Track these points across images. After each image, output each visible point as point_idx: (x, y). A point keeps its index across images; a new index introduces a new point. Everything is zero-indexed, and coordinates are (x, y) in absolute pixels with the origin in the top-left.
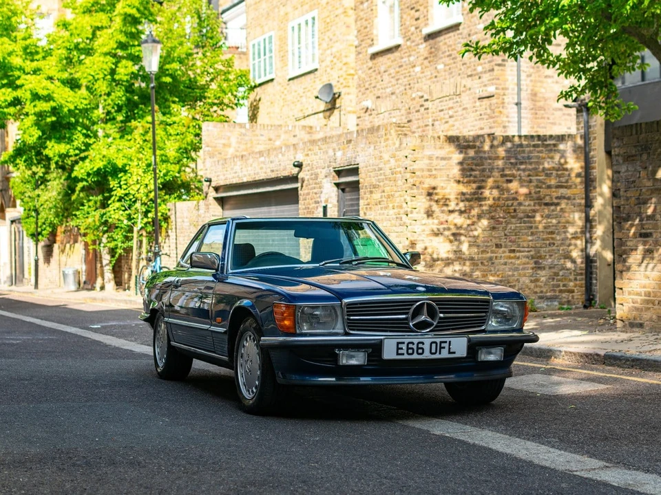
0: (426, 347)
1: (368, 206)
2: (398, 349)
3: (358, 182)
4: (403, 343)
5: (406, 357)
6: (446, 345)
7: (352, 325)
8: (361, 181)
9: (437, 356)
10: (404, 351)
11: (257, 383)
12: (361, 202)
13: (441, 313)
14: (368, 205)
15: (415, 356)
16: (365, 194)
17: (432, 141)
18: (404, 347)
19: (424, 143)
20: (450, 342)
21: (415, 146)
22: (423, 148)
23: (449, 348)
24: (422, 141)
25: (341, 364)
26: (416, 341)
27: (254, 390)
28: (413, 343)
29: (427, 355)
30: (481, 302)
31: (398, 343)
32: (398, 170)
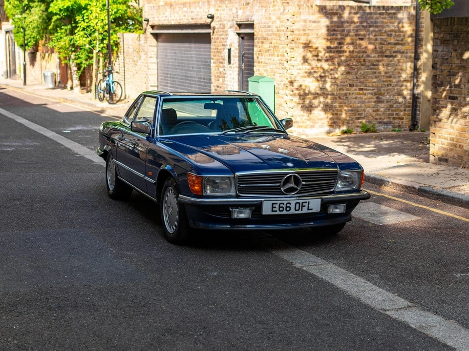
0: (293, 206)
1: (260, 53)
2: (273, 207)
3: (253, 34)
4: (277, 204)
5: (278, 213)
6: (306, 205)
7: (241, 190)
8: (255, 33)
9: (300, 212)
10: (277, 209)
11: (176, 223)
12: (255, 49)
13: (303, 181)
14: (260, 51)
15: (285, 212)
16: (258, 43)
17: (307, 9)
18: (277, 206)
19: (301, 10)
20: (309, 202)
21: (294, 12)
22: (300, 13)
23: (308, 206)
24: (299, 9)
25: (233, 218)
26: (285, 202)
27: (174, 228)
28: (283, 204)
29: (293, 211)
30: (332, 172)
31: (273, 204)
32: (282, 28)
